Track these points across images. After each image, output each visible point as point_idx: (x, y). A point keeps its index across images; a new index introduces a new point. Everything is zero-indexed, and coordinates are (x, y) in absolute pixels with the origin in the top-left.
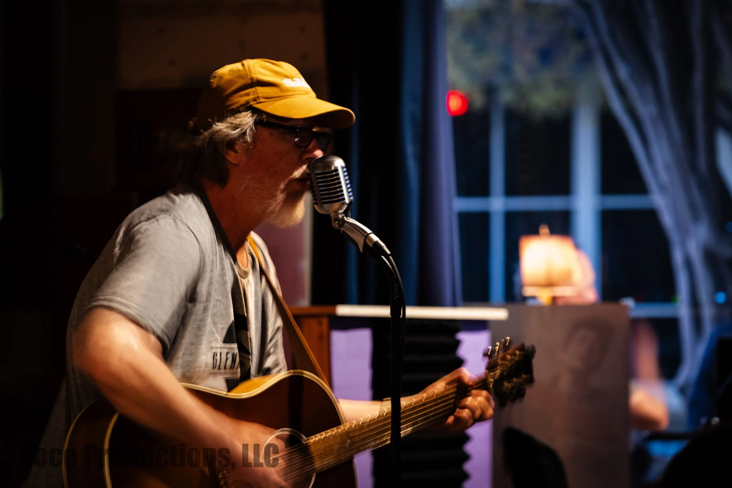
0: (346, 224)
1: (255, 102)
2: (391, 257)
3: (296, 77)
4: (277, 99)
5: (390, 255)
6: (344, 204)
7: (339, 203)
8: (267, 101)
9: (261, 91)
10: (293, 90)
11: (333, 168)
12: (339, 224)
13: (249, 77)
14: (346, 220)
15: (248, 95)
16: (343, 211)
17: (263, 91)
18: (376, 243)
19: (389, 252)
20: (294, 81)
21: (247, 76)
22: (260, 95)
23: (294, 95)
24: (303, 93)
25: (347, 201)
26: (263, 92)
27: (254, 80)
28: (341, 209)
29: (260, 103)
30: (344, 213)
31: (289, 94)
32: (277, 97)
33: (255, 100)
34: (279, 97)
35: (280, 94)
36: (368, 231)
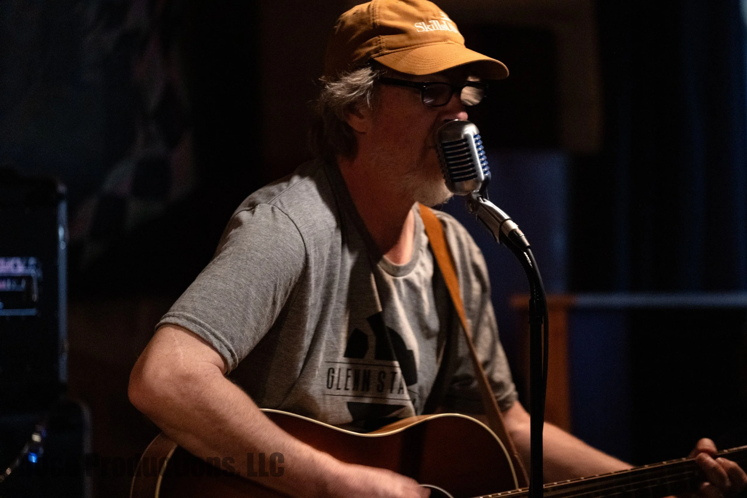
0: (481, 207)
1: (377, 54)
2: (530, 250)
3: (433, 19)
4: (403, 49)
5: (529, 247)
6: (478, 180)
7: (472, 181)
8: (391, 53)
9: (386, 39)
10: (426, 36)
11: (462, 137)
12: (474, 207)
13: (372, 22)
14: (482, 202)
15: (370, 45)
16: (478, 191)
17: (387, 39)
18: (514, 231)
19: (528, 244)
20: (429, 24)
21: (369, 21)
22: (383, 45)
23: (425, 43)
24: (439, 39)
25: (483, 177)
26: (387, 41)
27: (377, 26)
28: (475, 188)
29: (383, 55)
30: (479, 192)
31: (419, 42)
32: (404, 47)
33: (376, 51)
34: (407, 47)
35: (407, 42)
36: (506, 216)
